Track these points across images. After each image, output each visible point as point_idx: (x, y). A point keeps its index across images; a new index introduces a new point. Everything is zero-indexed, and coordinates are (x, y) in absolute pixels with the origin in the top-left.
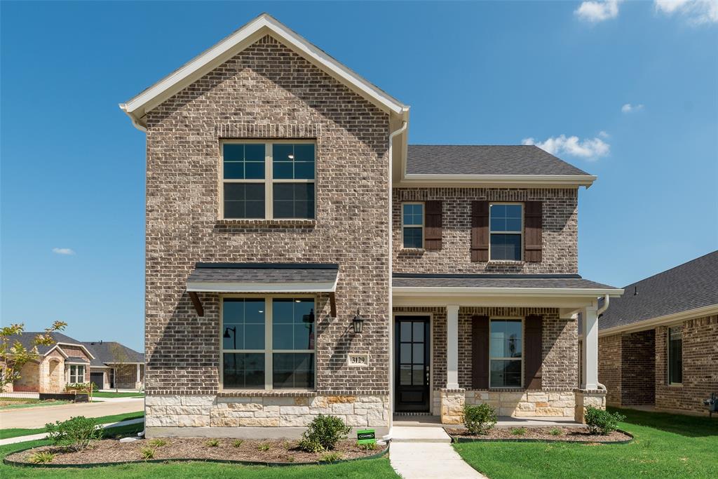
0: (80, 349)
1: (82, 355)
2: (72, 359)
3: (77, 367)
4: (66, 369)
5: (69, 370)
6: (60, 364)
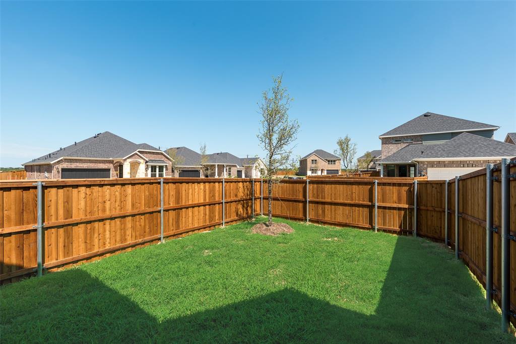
0: (162, 154)
1: (163, 159)
2: (152, 161)
3: (157, 167)
4: (147, 169)
5: (150, 169)
6: (141, 165)
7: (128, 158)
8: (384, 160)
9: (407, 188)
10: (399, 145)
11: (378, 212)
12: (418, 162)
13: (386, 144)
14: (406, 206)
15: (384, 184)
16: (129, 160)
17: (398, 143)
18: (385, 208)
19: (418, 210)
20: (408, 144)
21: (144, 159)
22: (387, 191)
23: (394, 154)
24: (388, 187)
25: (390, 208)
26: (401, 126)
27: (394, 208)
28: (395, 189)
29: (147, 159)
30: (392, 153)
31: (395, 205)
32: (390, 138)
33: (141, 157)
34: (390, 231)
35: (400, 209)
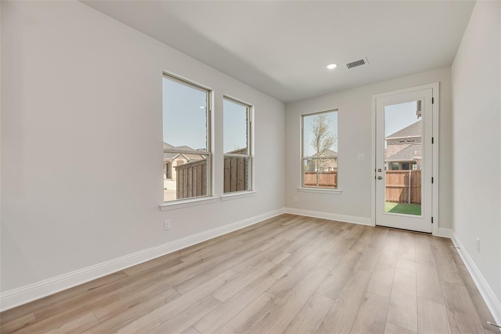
7: (175, 158)
8: (389, 158)
9: (405, 175)
10: (403, 145)
11: (386, 190)
12: (417, 159)
13: (391, 144)
14: (404, 186)
15: (390, 173)
16: (176, 160)
17: (402, 144)
18: (391, 187)
19: (411, 187)
20: (410, 145)
21: (187, 159)
22: (392, 177)
23: (398, 153)
24: (392, 175)
25: (394, 187)
26: (404, 129)
27: (397, 187)
28: (397, 175)
29: (189, 159)
30: (396, 152)
31: (397, 186)
32: (395, 139)
33: (184, 157)
34: (394, 202)
35: (400, 188)
